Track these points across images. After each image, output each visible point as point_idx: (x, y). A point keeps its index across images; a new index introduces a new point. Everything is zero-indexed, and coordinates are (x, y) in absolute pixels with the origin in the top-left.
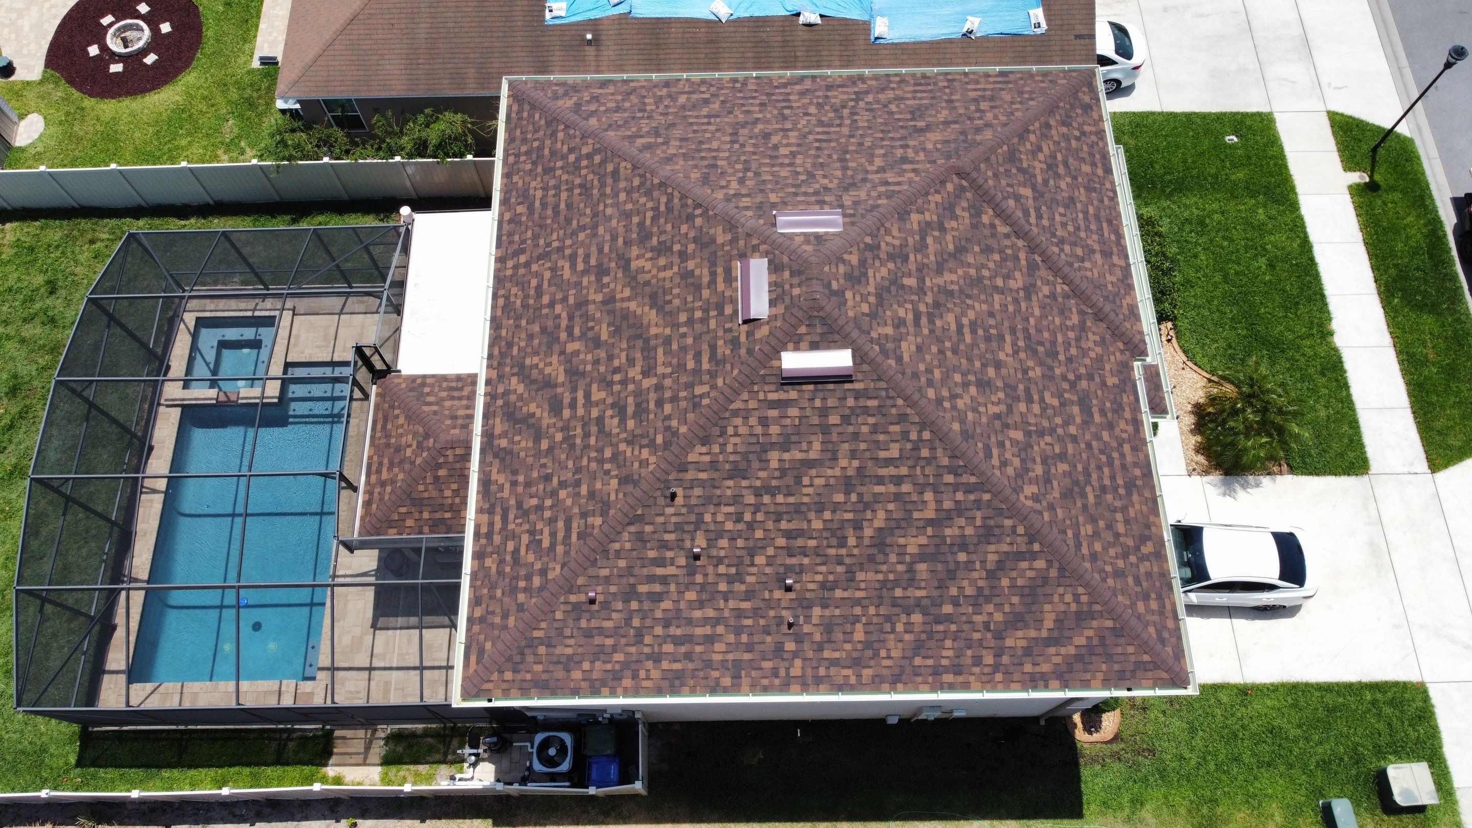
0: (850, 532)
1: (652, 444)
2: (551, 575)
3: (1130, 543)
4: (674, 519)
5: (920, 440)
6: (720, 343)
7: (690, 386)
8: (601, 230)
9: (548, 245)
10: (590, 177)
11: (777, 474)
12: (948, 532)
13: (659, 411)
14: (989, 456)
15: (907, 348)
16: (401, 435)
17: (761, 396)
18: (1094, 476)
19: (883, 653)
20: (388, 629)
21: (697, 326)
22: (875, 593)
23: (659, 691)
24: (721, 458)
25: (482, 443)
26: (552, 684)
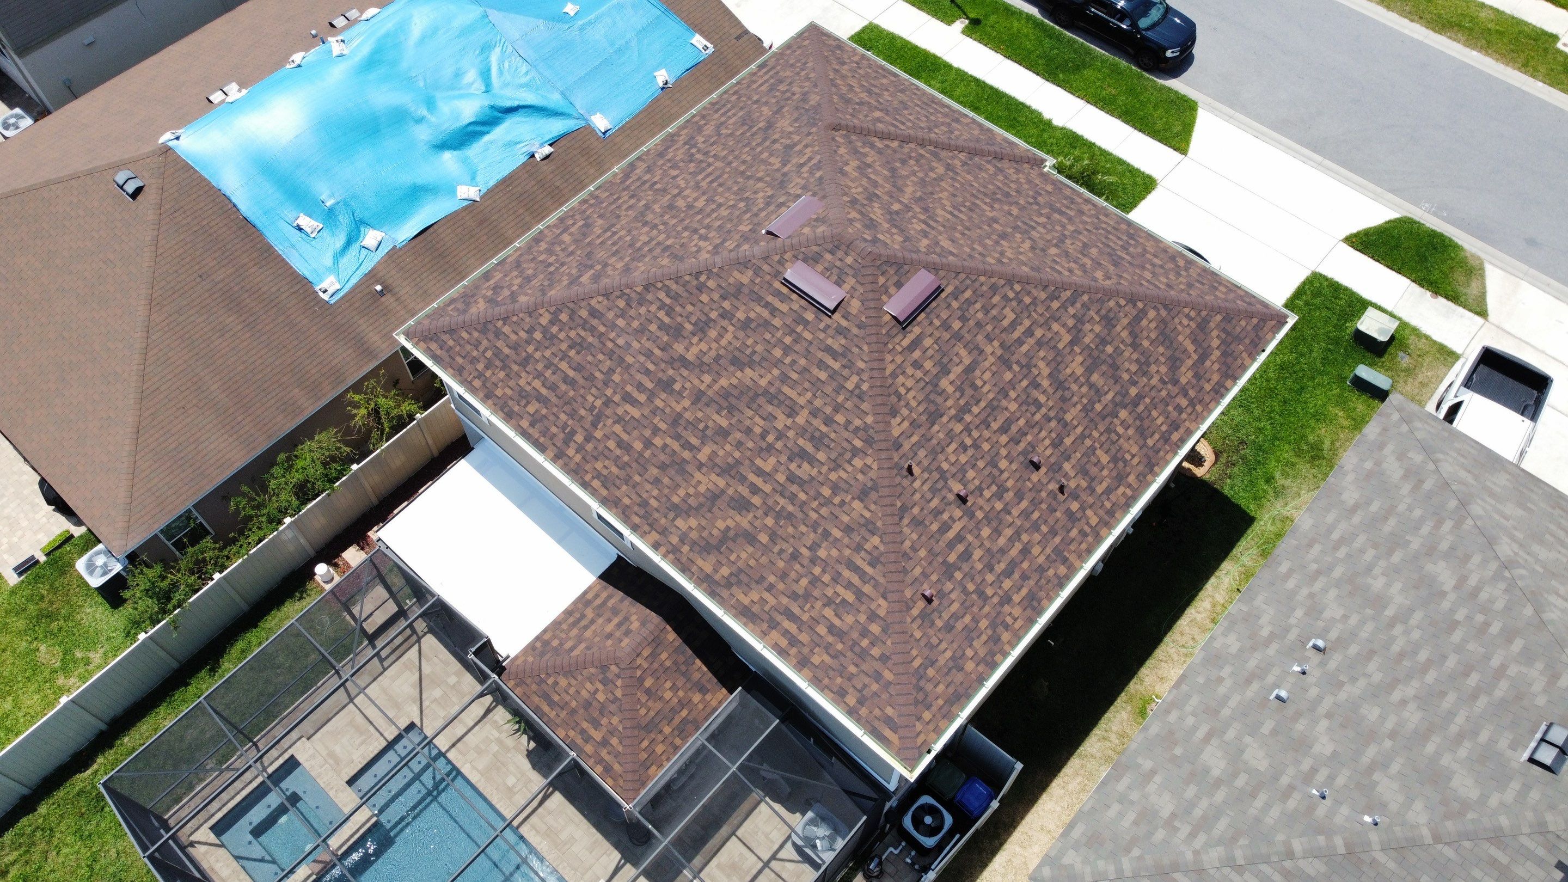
0: (1035, 394)
1: (856, 452)
4: (926, 488)
5: (1017, 293)
10: (572, 334)
11: (958, 394)
12: (1087, 340)
16: (578, 692)
17: (899, 349)
19: (1128, 457)
22: (1087, 420)
23: (1031, 622)
24: (914, 416)
25: (704, 590)
26: (961, 690)
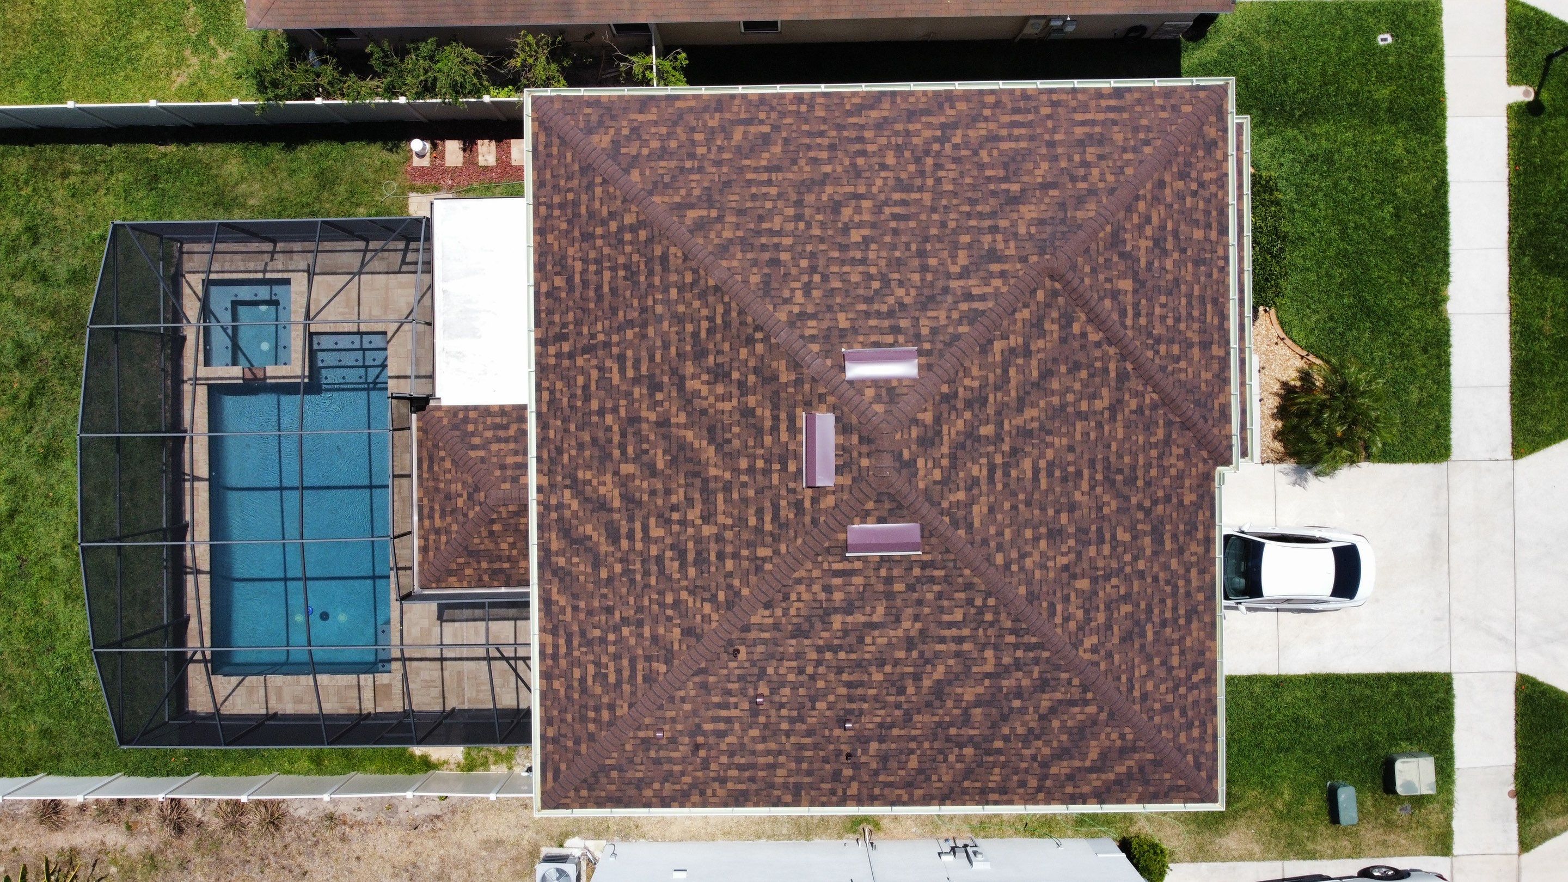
0: (909, 683)
1: (713, 599)
2: (619, 712)
3: (1182, 674)
4: (737, 672)
5: (985, 606)
6: (783, 503)
7: (751, 545)
8: (651, 331)
9: (593, 336)
10: (636, 257)
11: (840, 634)
12: (1005, 683)
13: (721, 564)
14: (1052, 613)
15: (979, 511)
16: (450, 482)
17: (826, 566)
18: (1156, 611)
19: (934, 778)
20: (454, 621)
21: (759, 478)
22: (930, 731)
24: (784, 620)
25: (539, 557)
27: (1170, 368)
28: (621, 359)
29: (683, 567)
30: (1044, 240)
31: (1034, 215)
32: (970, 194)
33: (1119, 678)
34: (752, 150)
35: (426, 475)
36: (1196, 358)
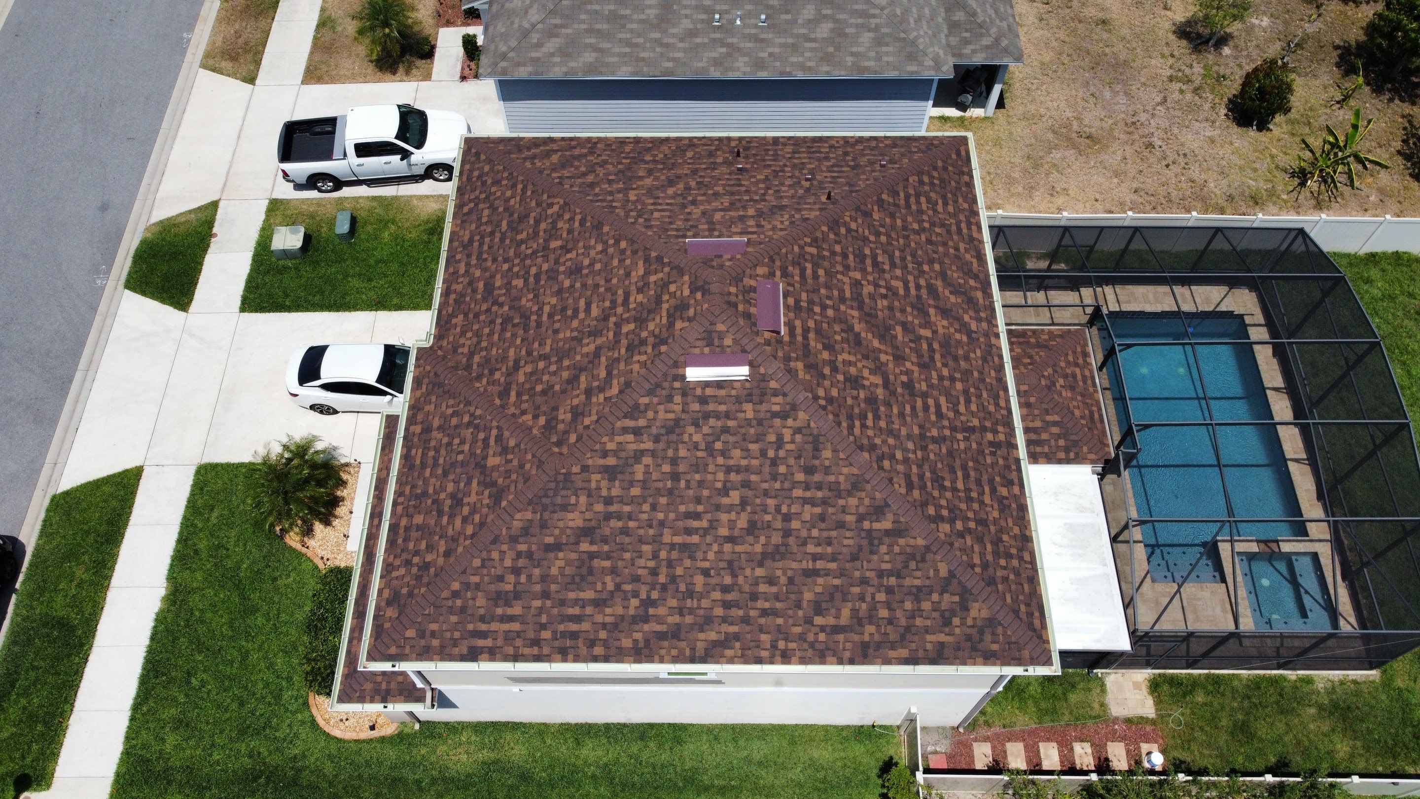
0: (694, 186)
1: (849, 230)
2: (916, 178)
3: (481, 206)
6: (797, 278)
9: (966, 439)
12: (621, 186)
21: (817, 300)
22: (677, 166)
27: (462, 406)
28: (939, 414)
29: (874, 257)
30: (564, 488)
31: (570, 516)
32: (627, 540)
33: (533, 192)
34: (832, 598)
35: (1095, 409)
36: (437, 419)
